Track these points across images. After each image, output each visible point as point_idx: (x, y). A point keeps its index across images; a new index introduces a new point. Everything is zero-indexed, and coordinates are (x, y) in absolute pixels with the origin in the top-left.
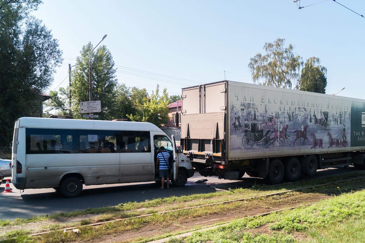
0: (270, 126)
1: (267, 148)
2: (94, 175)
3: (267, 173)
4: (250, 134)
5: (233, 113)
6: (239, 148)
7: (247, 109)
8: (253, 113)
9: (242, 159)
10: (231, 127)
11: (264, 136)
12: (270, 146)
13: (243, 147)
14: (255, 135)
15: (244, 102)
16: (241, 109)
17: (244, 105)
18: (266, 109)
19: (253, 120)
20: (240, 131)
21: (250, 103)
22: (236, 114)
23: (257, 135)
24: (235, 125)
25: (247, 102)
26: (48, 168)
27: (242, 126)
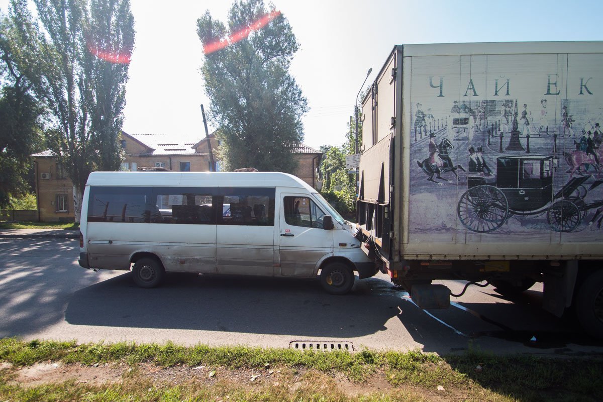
0: (587, 165)
1: (567, 231)
2: (176, 257)
3: (568, 305)
4: (492, 190)
5: (423, 134)
6: (444, 228)
7: (478, 120)
8: (506, 128)
9: (458, 258)
10: (411, 171)
11: (557, 197)
12: (582, 226)
13: (461, 227)
14: (516, 193)
15: (467, 99)
16: (456, 121)
17: (465, 107)
18: (565, 115)
19: (508, 149)
20: (450, 182)
21: (493, 101)
22: (432, 135)
23: (522, 192)
24: (427, 166)
25: (481, 98)
26: (113, 242)
27: (458, 169)
